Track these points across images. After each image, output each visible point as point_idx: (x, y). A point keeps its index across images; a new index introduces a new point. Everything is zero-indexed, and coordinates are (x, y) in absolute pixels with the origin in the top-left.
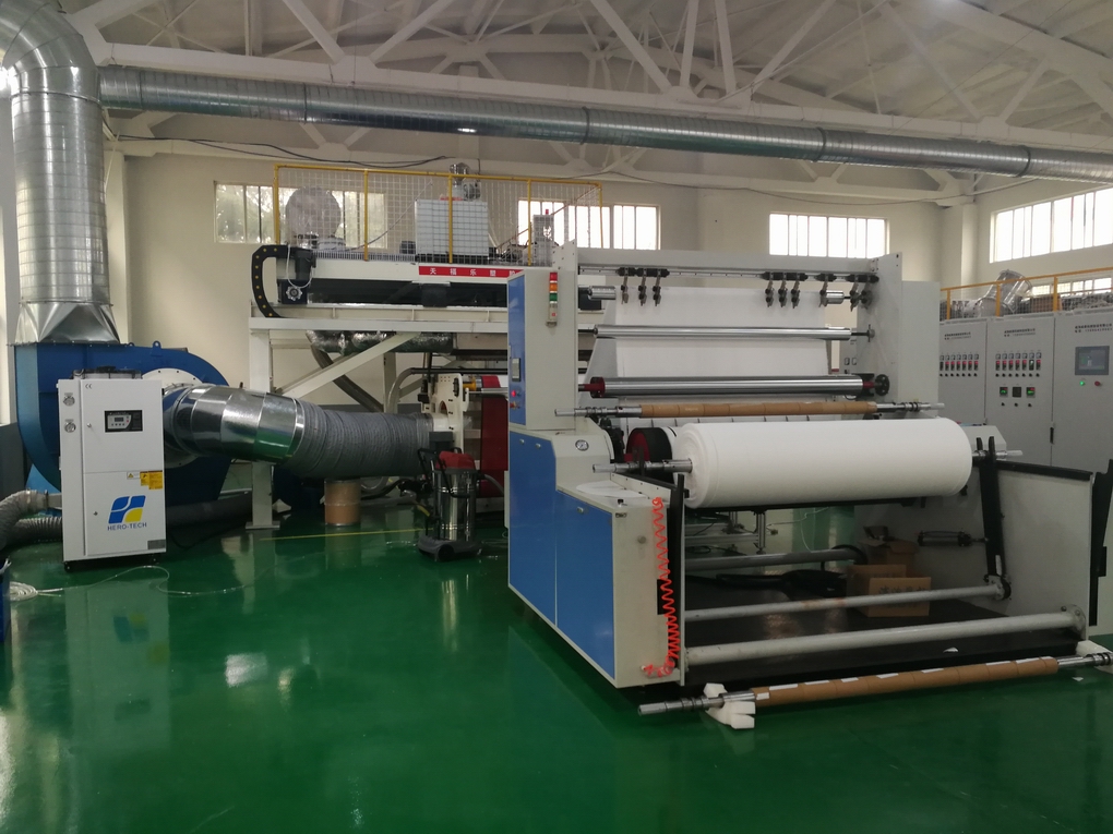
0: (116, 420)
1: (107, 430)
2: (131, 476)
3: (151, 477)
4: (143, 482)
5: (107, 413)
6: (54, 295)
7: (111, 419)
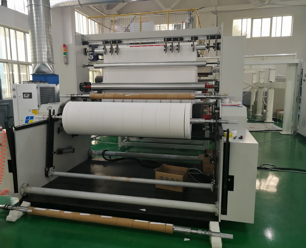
0: (26, 95)
1: (24, 98)
2: (30, 111)
3: (35, 111)
4: (33, 113)
5: (24, 93)
6: (38, 61)
7: (25, 95)
